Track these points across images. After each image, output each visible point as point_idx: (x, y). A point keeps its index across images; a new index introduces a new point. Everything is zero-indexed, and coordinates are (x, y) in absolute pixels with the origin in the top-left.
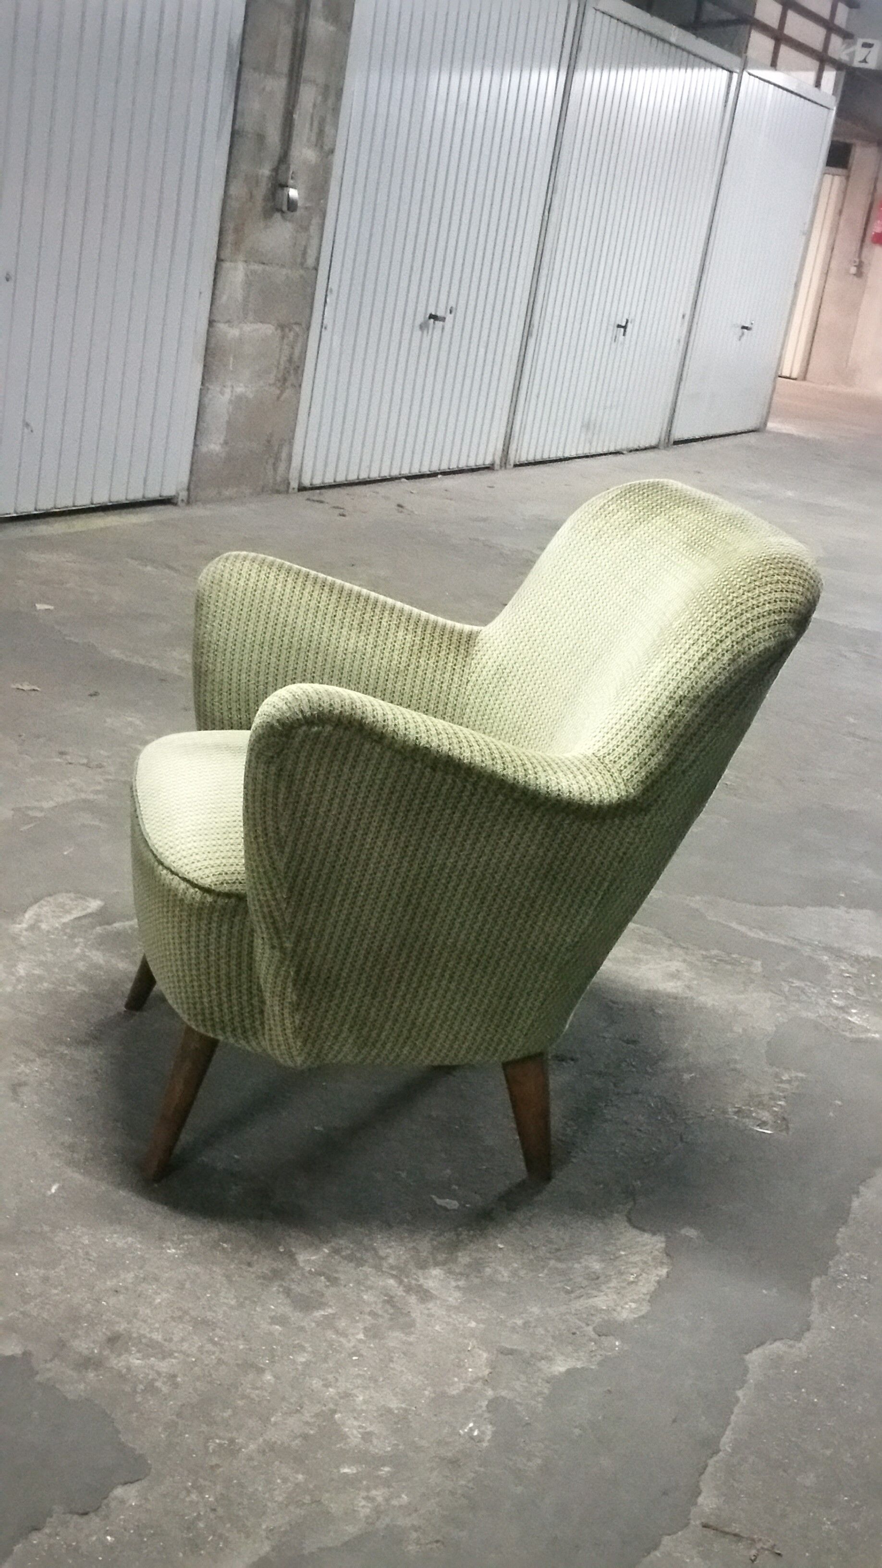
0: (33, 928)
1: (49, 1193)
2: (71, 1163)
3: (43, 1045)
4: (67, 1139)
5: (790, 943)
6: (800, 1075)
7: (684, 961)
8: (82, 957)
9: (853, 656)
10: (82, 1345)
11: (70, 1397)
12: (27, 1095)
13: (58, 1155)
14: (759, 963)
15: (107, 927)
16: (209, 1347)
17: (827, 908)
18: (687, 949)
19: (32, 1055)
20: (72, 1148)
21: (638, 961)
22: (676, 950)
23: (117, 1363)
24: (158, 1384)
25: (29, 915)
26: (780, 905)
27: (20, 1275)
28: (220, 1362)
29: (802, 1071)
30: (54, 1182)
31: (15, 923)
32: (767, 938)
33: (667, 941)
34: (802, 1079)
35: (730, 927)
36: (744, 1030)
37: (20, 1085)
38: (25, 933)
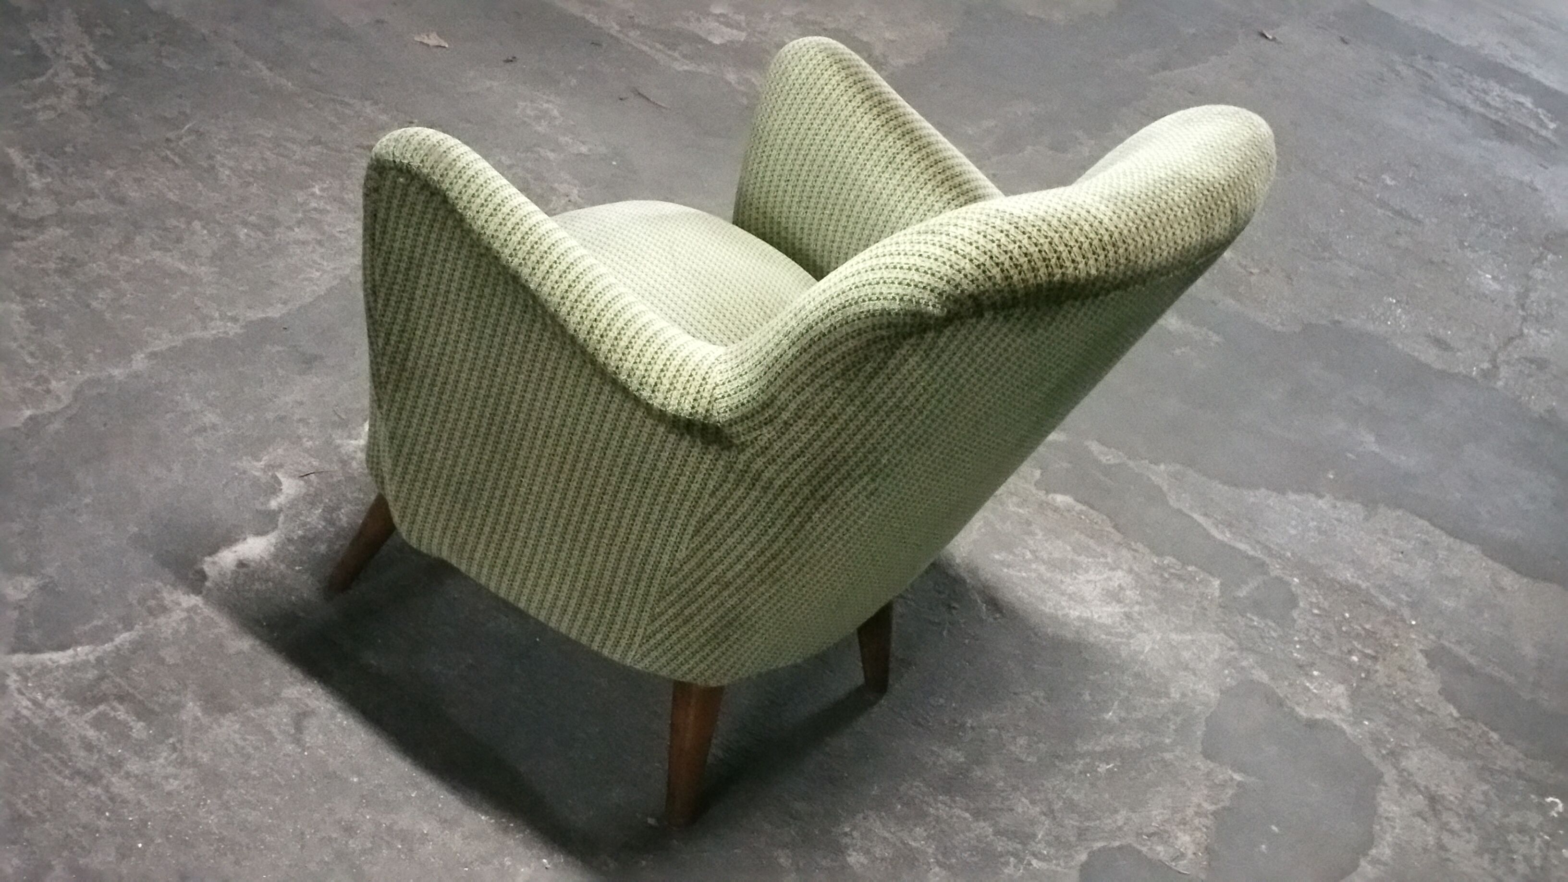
5: (1258, 554)
6: (1238, 777)
7: (1131, 571)
9: (1404, 71)
14: (1216, 583)
17: (1312, 498)
18: (1136, 551)
21: (1076, 567)
22: (1124, 552)
26: (1253, 486)
29: (1240, 769)
31: (351, 437)
32: (1233, 543)
33: (1118, 537)
34: (1240, 784)
35: (1192, 518)
36: (1184, 695)
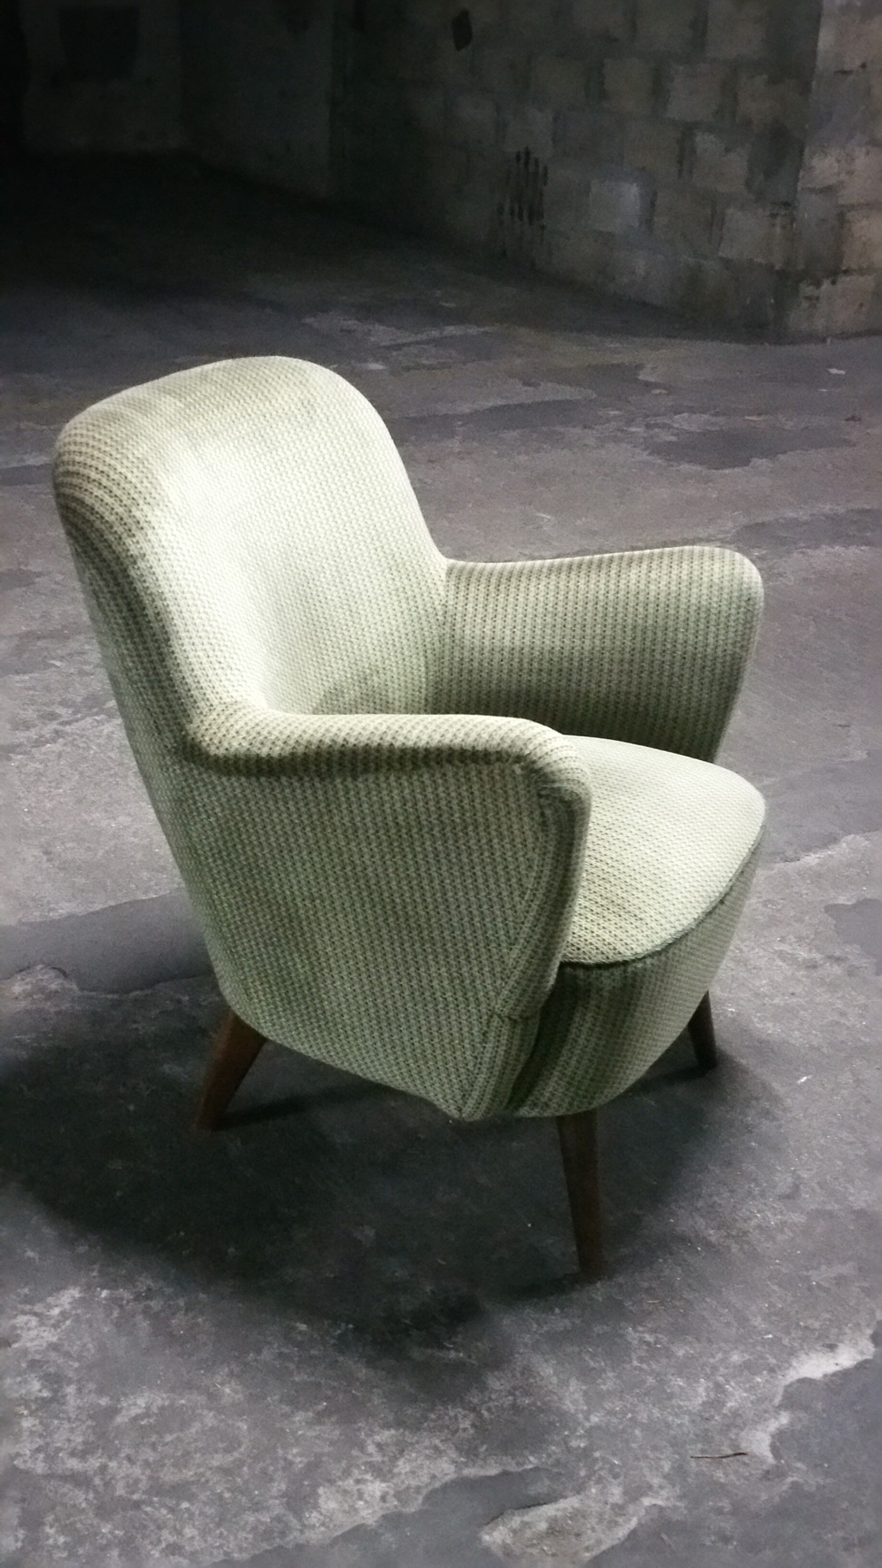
0: (634, 1493)
1: (810, 1077)
2: (776, 1099)
3: (735, 1248)
4: (766, 1125)
8: (594, 1399)
10: (837, 970)
11: (858, 947)
12: (783, 1181)
13: (785, 1110)
15: (513, 1468)
16: (745, 949)
19: (755, 1236)
20: (766, 1114)
23: (817, 956)
24: (794, 940)
25: (622, 1532)
27: (861, 1022)
28: (743, 941)
30: (800, 1086)
31: (661, 1509)
37: (788, 1197)
38: (656, 1481)
